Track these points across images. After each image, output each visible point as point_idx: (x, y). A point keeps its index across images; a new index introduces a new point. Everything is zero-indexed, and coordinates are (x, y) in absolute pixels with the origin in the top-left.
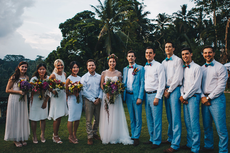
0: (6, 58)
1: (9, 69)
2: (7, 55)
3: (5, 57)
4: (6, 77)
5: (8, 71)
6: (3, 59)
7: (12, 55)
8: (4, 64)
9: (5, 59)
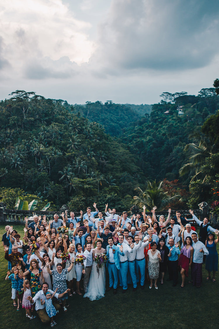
0: (201, 94)
1: (204, 110)
2: (202, 90)
3: (199, 92)
4: (199, 123)
5: (202, 114)
6: (196, 95)
7: (209, 88)
8: (198, 103)
9: (199, 95)
